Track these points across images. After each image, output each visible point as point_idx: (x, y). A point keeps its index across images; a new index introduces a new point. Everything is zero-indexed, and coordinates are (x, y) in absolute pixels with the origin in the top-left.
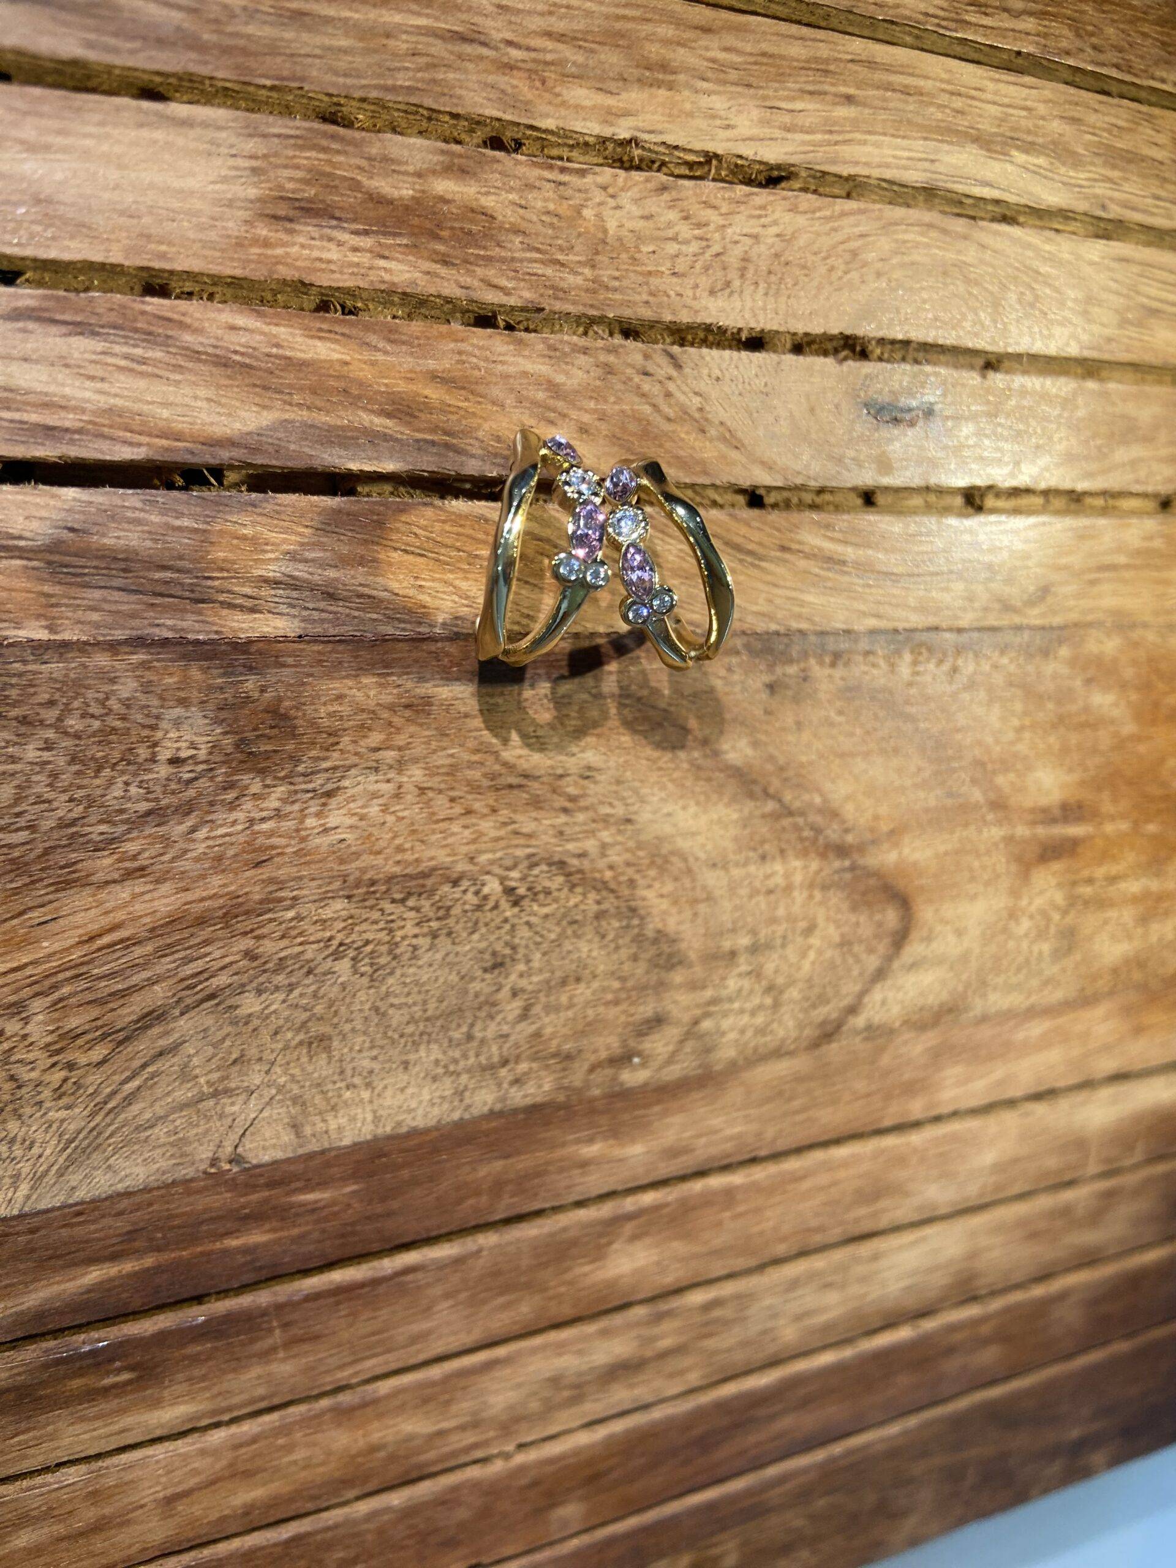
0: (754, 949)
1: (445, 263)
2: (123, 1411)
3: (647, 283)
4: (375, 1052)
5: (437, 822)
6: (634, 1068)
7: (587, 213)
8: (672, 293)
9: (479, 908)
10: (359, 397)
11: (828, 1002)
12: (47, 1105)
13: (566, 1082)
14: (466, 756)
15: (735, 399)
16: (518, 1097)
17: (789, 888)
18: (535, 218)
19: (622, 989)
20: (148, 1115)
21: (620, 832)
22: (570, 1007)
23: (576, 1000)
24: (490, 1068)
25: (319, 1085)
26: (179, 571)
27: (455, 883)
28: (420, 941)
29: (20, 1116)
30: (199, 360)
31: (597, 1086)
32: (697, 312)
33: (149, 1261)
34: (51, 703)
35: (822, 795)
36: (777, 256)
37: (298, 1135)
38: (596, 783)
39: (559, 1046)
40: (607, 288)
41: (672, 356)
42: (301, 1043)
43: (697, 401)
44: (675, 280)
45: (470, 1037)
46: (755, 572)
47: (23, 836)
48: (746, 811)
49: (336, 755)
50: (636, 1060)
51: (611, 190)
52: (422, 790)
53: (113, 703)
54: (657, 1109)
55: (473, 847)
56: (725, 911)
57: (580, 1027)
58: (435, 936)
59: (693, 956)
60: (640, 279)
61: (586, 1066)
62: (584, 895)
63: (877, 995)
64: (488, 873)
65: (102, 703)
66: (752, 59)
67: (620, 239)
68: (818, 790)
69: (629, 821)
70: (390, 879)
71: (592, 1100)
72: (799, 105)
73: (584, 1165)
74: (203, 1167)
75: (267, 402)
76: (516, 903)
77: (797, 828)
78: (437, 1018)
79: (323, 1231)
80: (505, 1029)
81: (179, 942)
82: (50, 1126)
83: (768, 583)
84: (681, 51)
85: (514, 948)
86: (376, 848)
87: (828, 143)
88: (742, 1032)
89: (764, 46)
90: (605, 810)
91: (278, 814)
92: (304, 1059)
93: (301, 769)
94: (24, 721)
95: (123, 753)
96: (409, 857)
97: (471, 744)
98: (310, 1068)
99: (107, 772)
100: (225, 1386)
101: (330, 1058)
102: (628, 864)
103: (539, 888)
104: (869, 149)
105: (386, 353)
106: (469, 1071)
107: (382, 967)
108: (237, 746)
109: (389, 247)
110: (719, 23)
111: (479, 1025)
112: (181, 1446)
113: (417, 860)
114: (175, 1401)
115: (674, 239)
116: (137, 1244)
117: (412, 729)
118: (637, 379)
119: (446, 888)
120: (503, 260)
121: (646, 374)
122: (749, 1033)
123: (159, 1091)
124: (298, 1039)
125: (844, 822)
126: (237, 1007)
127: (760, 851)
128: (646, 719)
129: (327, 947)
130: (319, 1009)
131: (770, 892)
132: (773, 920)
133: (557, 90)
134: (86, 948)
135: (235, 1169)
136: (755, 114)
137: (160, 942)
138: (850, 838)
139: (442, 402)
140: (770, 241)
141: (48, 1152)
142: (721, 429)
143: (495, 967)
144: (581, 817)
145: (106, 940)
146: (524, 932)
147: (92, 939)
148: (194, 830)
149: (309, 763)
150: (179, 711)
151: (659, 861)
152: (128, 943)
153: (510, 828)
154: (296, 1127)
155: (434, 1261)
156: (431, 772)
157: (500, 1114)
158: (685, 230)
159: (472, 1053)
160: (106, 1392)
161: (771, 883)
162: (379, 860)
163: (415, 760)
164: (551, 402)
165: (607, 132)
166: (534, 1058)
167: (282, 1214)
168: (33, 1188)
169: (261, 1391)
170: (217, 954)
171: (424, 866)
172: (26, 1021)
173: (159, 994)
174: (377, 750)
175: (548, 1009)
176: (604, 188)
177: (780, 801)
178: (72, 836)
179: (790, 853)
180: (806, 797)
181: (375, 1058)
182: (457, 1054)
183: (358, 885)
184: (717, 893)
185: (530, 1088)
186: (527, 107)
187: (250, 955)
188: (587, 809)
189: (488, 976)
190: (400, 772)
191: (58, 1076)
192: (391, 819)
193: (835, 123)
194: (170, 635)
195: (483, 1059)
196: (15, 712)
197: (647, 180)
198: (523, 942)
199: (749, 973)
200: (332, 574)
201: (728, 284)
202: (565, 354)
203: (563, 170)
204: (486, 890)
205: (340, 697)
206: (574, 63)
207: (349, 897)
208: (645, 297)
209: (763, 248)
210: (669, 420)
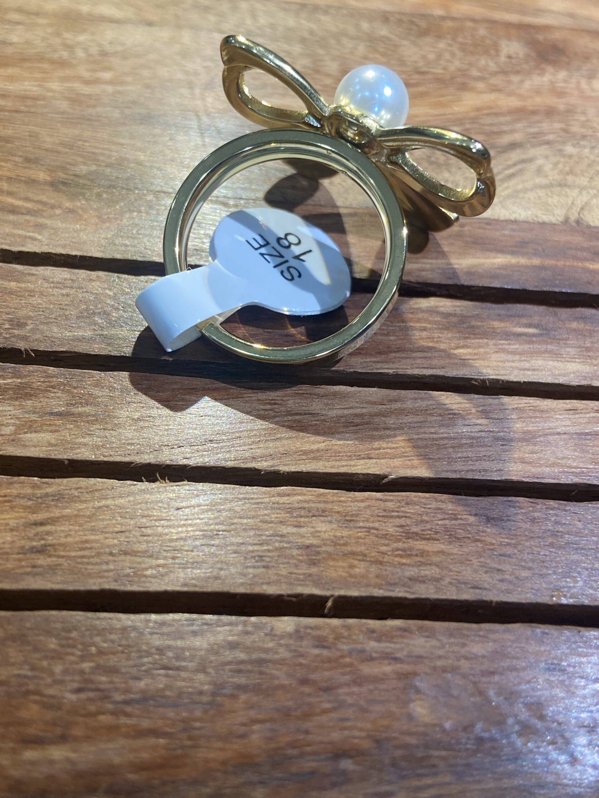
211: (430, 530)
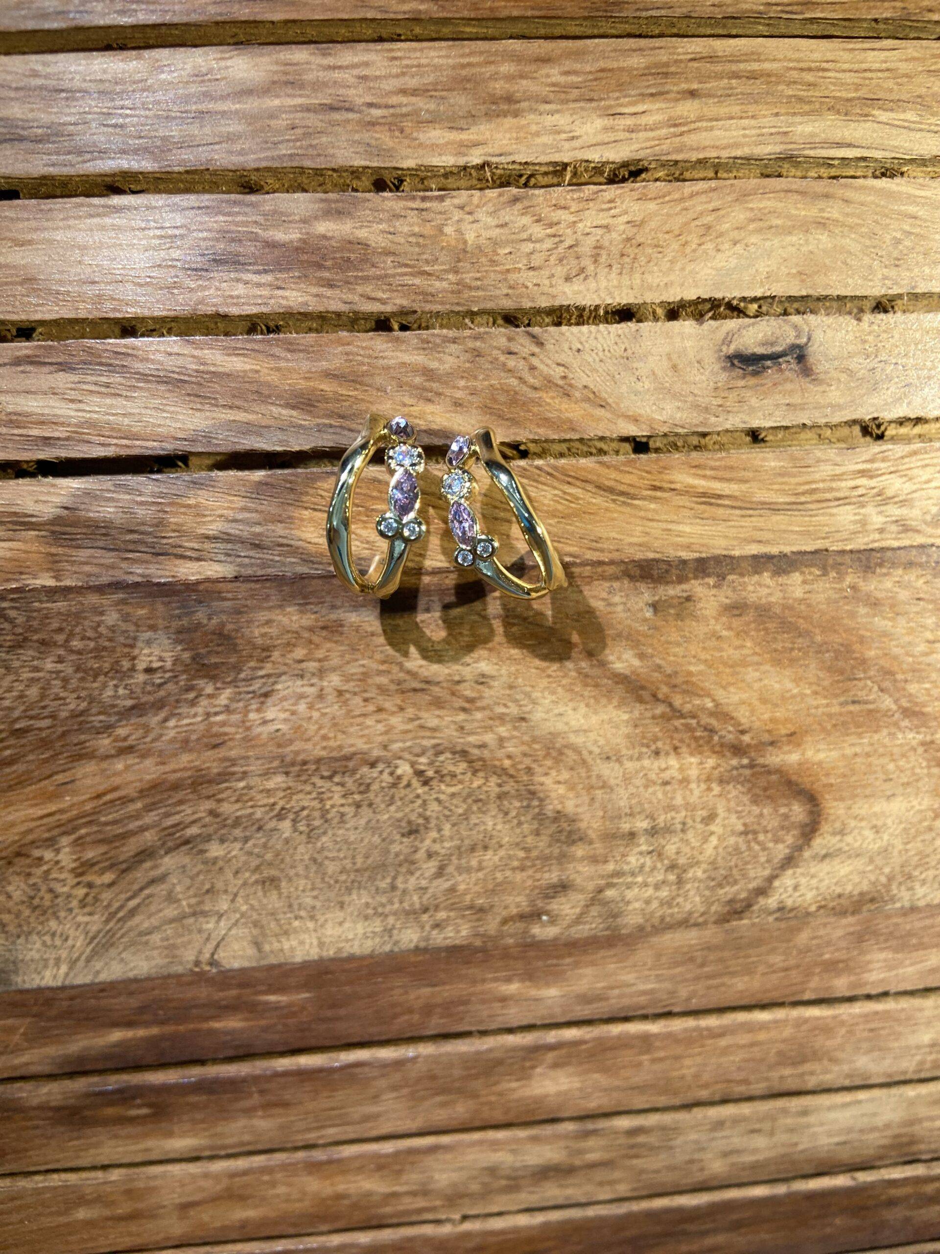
0: (653, 832)
1: (331, 286)
2: (146, 1135)
3: (505, 280)
4: (315, 893)
5: (354, 717)
6: (543, 925)
7: (448, 230)
8: (530, 285)
9: (394, 785)
10: (269, 396)
11: (736, 882)
12: (76, 911)
13: (481, 930)
14: (375, 666)
15: (597, 366)
16: (439, 938)
17: (685, 781)
18: (402, 240)
19: (527, 858)
20: (146, 925)
21: (515, 728)
22: (480, 869)
23: (484, 864)
24: (413, 914)
25: (272, 914)
26: (142, 533)
27: (373, 765)
28: (346, 809)
29: (58, 918)
30: (149, 381)
31: (511, 936)
32: (554, 297)
33: (155, 1031)
34: (60, 630)
35: (714, 700)
36: (628, 239)
37: (260, 950)
38: (490, 687)
39: (472, 900)
40: (470, 288)
41: (534, 337)
42: (256, 882)
43: (560, 371)
44: (531, 273)
45: (393, 888)
46: (628, 510)
47: (47, 722)
48: (636, 714)
49: (269, 665)
51: (467, 209)
52: (340, 693)
53: (102, 629)
54: (568, 960)
55: (385, 738)
56: (622, 798)
57: (491, 887)
58: (358, 806)
59: (592, 835)
60: (500, 277)
61: (498, 919)
62: (486, 779)
63: (787, 880)
64: (400, 758)
65: (95, 629)
66: (591, 77)
67: (479, 247)
68: (709, 695)
69: (523, 719)
70: (318, 761)
71: (506, 948)
72: (640, 108)
73: (504, 999)
74: (189, 966)
75: (199, 406)
76: (426, 783)
77: (689, 728)
78: (366, 870)
79: (285, 1025)
80: (424, 883)
81: (160, 801)
82: (79, 926)
83: (643, 518)
84: (524, 82)
85: (427, 819)
86: (306, 736)
87: (675, 135)
88: (648, 902)
89: (602, 64)
90: (501, 710)
91: (227, 710)
92: (260, 893)
93: (242, 676)
94: (43, 642)
95: (112, 665)
96: (332, 743)
97: (378, 656)
98: (265, 901)
99: (101, 678)
100: (219, 1129)
101: (280, 894)
102: (525, 755)
103: (445, 772)
104: (717, 133)
105: (288, 360)
106: (395, 914)
107: (317, 828)
108: (193, 658)
109: (284, 280)
110: (559, 52)
111: (400, 879)
112: (193, 1168)
113: (340, 747)
114: (183, 1135)
115: (529, 239)
116: (145, 1017)
117: (329, 645)
118: (502, 358)
119: (365, 769)
120: (379, 278)
121: (510, 353)
122: (655, 904)
123: (153, 908)
124: (254, 878)
125: (740, 724)
126: (206, 851)
127: (653, 747)
128: (533, 636)
129: (272, 810)
130: (269, 856)
131: (666, 783)
132: (671, 808)
133: (415, 135)
134: (95, 803)
135: (214, 970)
136: (600, 123)
137: (148, 801)
138: (746, 738)
139: (336, 393)
140: (622, 227)
141: (78, 944)
142: (585, 391)
143: (410, 833)
144: (479, 715)
145: (108, 797)
146: (434, 807)
147: (98, 796)
148: (166, 720)
149: (249, 672)
150: (149, 634)
151: (554, 753)
152: (126, 800)
153: (417, 723)
154: (257, 945)
155: (377, 1060)
156: (347, 679)
157: (426, 950)
158: (538, 231)
159: (396, 900)
160: (132, 1120)
161: (666, 776)
162: (309, 746)
163: (334, 670)
164: (427, 384)
165: (461, 161)
166: (451, 908)
167: (252, 1009)
168: (71, 968)
169: (246, 1138)
170: (189, 811)
171: (347, 751)
172: (58, 851)
173: (149, 837)
174: (301, 661)
175: (459, 869)
176: (462, 208)
177: (670, 705)
178: (81, 723)
179: (684, 749)
180: (697, 702)
181: (315, 897)
182: (384, 900)
183: (293, 764)
184: (612, 782)
185: (449, 932)
186: (390, 153)
187: (212, 813)
188: (483, 708)
190: (321, 678)
191: (81, 892)
192: (316, 715)
193: (681, 117)
194: (139, 579)
195: (406, 905)
196: (35, 638)
197: (500, 195)
198: (434, 815)
199: (650, 853)
200: (258, 529)
201: (583, 270)
202: (438, 346)
203: (424, 199)
204: (399, 772)
205: (268, 622)
206: (427, 111)
207: (287, 774)
208: (505, 291)
209: (614, 235)
210: (536, 389)
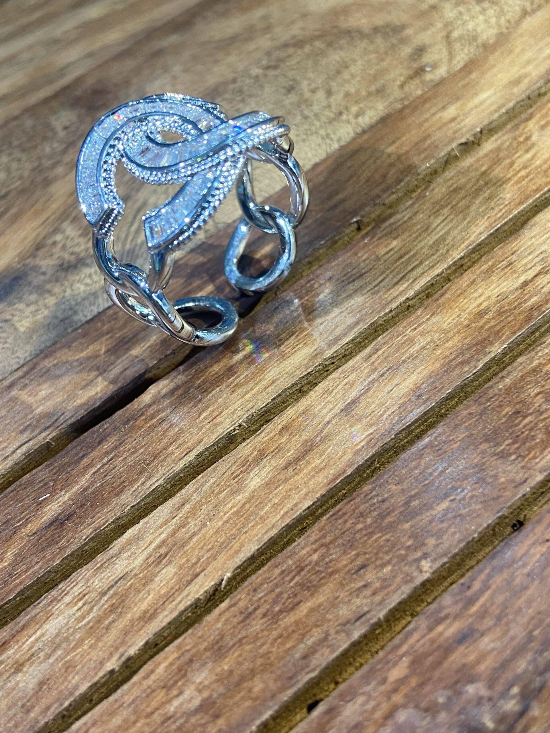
50: (428, 69)
189: (290, 96)
211: (289, 598)
